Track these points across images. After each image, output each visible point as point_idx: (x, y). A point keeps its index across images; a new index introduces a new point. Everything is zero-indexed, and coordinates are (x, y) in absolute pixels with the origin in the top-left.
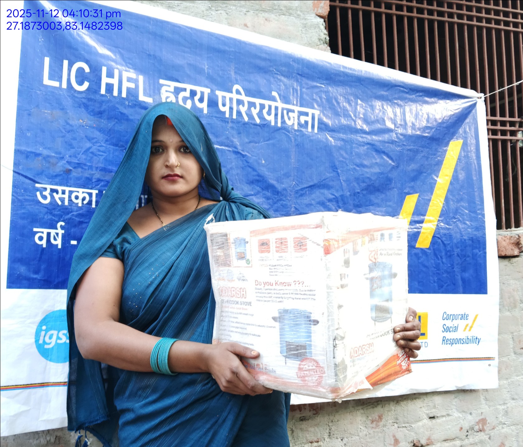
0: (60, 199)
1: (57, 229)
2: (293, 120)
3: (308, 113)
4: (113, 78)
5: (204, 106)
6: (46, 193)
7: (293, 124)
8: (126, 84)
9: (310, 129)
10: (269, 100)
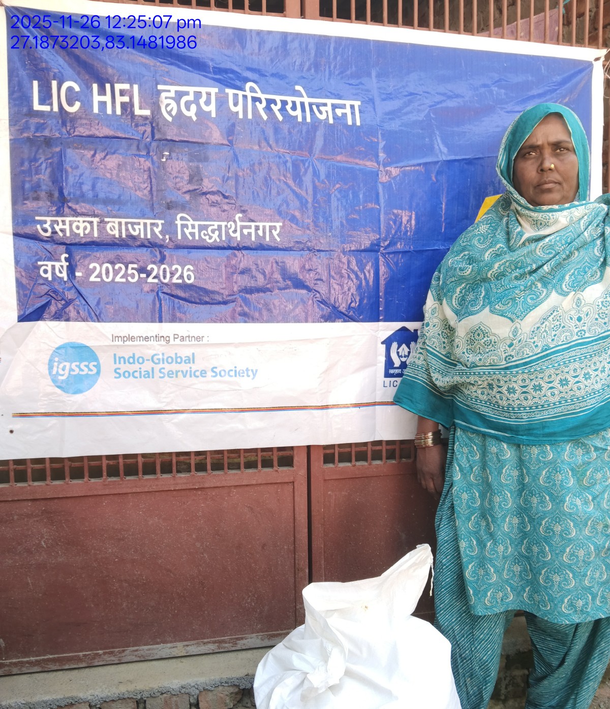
0: (62, 230)
1: (62, 262)
2: (326, 114)
3: (345, 105)
4: (105, 95)
5: (212, 109)
6: (46, 226)
7: (326, 118)
8: (120, 99)
9: (350, 122)
10: (292, 95)
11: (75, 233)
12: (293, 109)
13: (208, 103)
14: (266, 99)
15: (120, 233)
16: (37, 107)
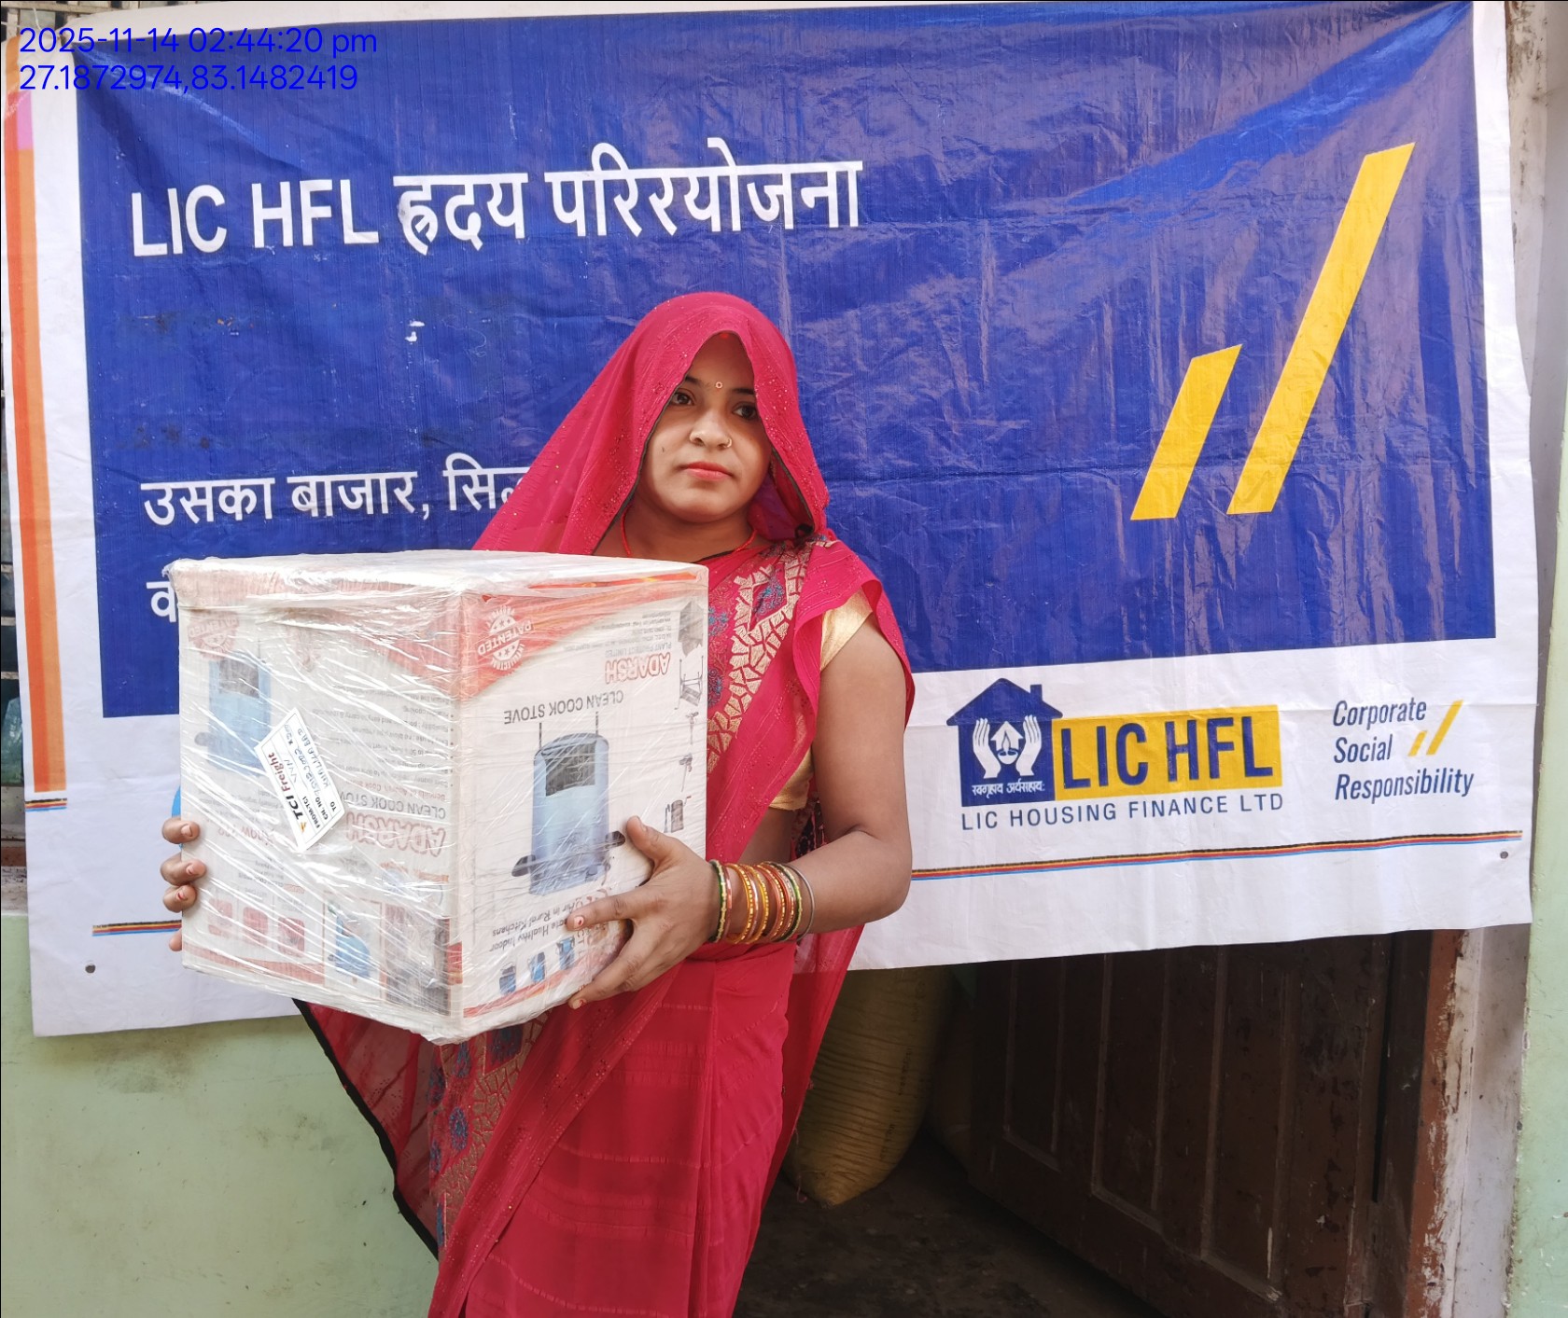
0: (195, 509)
2: (778, 205)
3: (825, 174)
4: (279, 205)
5: (516, 220)
6: (165, 502)
7: (778, 217)
8: (311, 212)
9: (834, 222)
10: (700, 164)
11: (225, 514)
12: (702, 202)
13: (506, 207)
14: (640, 182)
15: (322, 507)
16: (141, 249)
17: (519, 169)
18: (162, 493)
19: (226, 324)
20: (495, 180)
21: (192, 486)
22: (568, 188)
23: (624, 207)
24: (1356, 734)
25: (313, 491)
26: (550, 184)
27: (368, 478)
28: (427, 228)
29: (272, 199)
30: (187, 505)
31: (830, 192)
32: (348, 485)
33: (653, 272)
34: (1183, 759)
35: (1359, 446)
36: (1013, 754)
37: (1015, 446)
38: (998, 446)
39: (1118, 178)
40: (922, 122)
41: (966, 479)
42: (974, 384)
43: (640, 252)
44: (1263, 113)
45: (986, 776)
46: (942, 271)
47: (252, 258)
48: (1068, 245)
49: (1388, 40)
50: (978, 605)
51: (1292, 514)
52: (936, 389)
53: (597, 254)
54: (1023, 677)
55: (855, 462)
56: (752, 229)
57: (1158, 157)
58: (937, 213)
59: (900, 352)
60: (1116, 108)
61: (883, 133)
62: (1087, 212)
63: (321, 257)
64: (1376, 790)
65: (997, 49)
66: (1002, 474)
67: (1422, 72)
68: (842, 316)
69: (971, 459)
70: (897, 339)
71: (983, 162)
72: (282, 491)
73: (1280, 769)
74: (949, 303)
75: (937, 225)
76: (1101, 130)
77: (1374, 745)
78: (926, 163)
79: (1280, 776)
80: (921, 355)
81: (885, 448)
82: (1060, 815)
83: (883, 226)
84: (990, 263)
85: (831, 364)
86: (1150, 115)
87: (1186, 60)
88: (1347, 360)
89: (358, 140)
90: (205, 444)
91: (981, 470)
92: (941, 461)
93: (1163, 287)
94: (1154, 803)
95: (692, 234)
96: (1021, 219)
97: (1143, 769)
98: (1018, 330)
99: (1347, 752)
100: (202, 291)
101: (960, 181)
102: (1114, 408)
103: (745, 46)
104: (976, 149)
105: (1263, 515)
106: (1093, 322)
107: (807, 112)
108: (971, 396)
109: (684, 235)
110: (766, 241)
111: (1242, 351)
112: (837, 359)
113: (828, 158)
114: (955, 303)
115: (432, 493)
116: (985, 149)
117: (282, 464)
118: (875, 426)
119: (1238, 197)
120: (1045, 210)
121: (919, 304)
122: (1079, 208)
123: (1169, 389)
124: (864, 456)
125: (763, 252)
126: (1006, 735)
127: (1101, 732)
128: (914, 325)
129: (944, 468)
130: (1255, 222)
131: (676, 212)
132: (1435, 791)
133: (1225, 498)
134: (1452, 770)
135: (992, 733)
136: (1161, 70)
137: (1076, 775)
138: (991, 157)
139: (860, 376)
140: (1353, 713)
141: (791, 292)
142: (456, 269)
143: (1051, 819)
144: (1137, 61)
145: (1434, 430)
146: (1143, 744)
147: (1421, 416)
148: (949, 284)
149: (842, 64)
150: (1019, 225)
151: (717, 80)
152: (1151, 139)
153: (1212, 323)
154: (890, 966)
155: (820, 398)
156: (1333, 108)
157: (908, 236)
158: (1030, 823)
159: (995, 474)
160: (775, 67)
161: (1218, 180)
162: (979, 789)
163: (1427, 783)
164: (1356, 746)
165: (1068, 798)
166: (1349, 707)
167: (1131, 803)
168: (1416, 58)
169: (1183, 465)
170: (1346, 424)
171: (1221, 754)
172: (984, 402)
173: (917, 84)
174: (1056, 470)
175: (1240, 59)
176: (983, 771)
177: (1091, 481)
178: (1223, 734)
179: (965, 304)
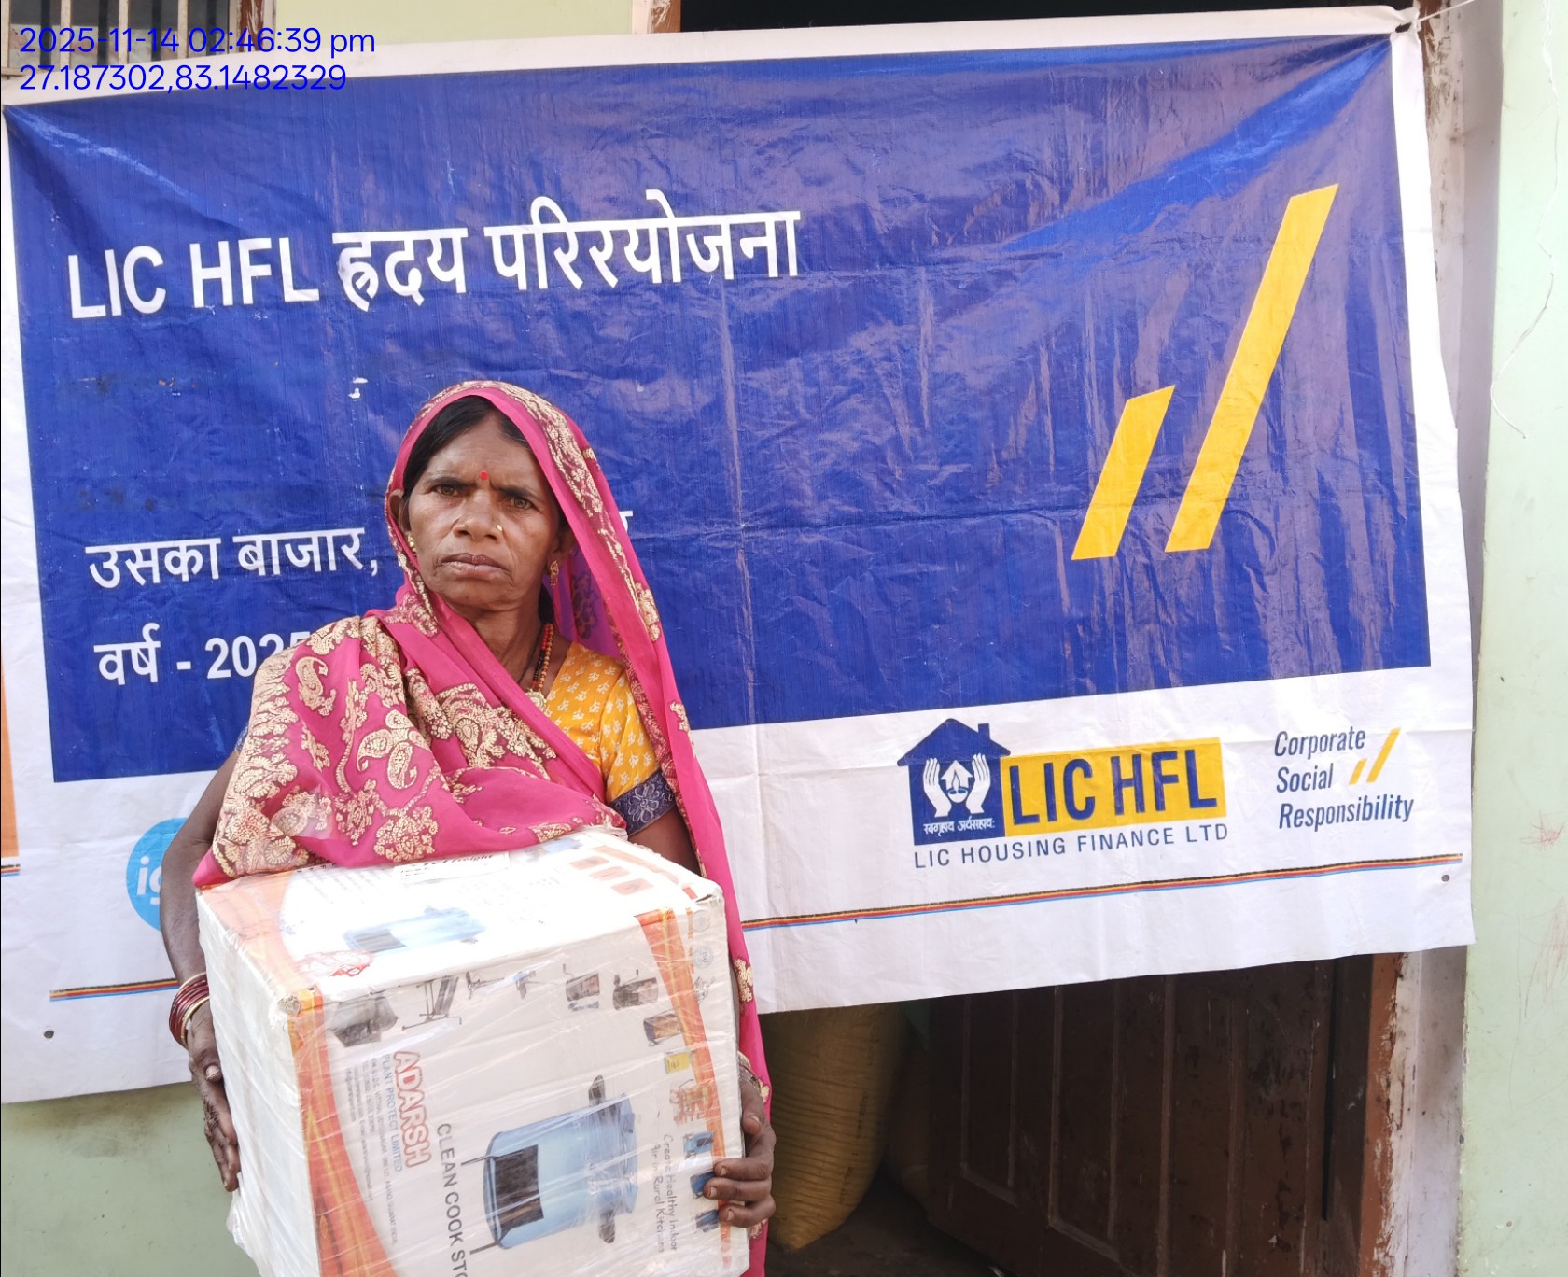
0: (141, 571)
1: (143, 641)
2: (717, 257)
3: (763, 224)
4: (218, 264)
5: (456, 275)
6: (108, 565)
7: (718, 268)
8: (250, 271)
9: (773, 271)
10: (638, 216)
11: (171, 575)
12: (643, 254)
13: (447, 262)
14: (582, 236)
15: (269, 566)
16: (79, 311)
17: (458, 224)
18: (107, 556)
19: (168, 384)
20: (435, 235)
21: (137, 548)
22: (507, 242)
23: (565, 260)
24: (1298, 764)
25: (259, 550)
26: (490, 239)
27: (314, 535)
28: (367, 284)
29: (211, 259)
30: (133, 568)
31: (769, 242)
32: (295, 543)
33: (595, 325)
34: (1129, 793)
35: (1292, 482)
36: (963, 792)
37: (957, 490)
38: (940, 490)
39: (1051, 224)
40: (858, 171)
41: (910, 523)
42: (916, 430)
43: (581, 304)
44: (1191, 158)
45: (937, 815)
46: (882, 319)
47: (192, 319)
48: (1004, 290)
49: (1309, 84)
50: (925, 647)
51: (1229, 551)
52: (879, 436)
53: (539, 308)
54: (971, 716)
55: (800, 509)
56: (693, 281)
57: (1090, 202)
58: (874, 260)
59: (842, 399)
60: (1047, 156)
61: (819, 183)
62: (1021, 258)
63: (262, 315)
64: (1319, 818)
65: (927, 98)
66: (946, 517)
67: (1344, 114)
68: (784, 365)
69: (915, 503)
70: (839, 387)
71: (919, 210)
72: (229, 549)
73: (1224, 801)
74: (889, 350)
75: (874, 273)
76: (1033, 177)
77: (1315, 774)
78: (864, 212)
79: (1224, 806)
80: (861, 402)
81: (830, 494)
82: (1010, 852)
83: (821, 274)
84: (928, 310)
85: (775, 413)
86: (1080, 161)
87: (1114, 105)
88: (1278, 398)
89: (296, 198)
90: (150, 506)
91: (925, 514)
92: (885, 507)
93: (1098, 331)
94: (1102, 836)
95: (633, 286)
96: (957, 265)
97: (1090, 803)
98: (957, 375)
99: (1288, 779)
100: (142, 353)
101: (897, 229)
102: (1052, 450)
103: (681, 99)
104: (911, 198)
105: (1200, 551)
106: (1030, 366)
107: (744, 163)
108: (913, 441)
109: (625, 288)
110: (707, 292)
111: (1176, 392)
112: (780, 407)
113: (765, 208)
114: (895, 350)
115: (381, 549)
116: (920, 198)
117: (225, 525)
118: (819, 473)
119: (1167, 240)
120: (980, 256)
121: (859, 352)
122: (1013, 254)
123: (1106, 430)
124: (809, 503)
125: (704, 303)
126: (955, 773)
127: (1049, 768)
128: (855, 372)
129: (889, 513)
130: (1185, 265)
131: (616, 264)
132: (1376, 817)
133: (1163, 535)
134: (1392, 797)
135: (941, 773)
136: (1090, 116)
137: (1025, 812)
138: (925, 206)
139: (803, 424)
140: (1294, 743)
141: (733, 342)
142: (398, 325)
143: (1002, 855)
144: (1067, 106)
145: (1365, 464)
146: (1088, 779)
147: (1351, 451)
148: (888, 331)
149: (778, 114)
150: (956, 272)
151: (655, 132)
152: (1083, 183)
153: (1146, 367)
154: (848, 1004)
155: (765, 447)
156: (1258, 151)
157: (847, 284)
158: (982, 860)
159: (938, 517)
160: (711, 118)
161: (1148, 223)
162: (930, 828)
163: (1368, 810)
164: (1298, 775)
165: (1017, 834)
166: (1290, 738)
167: (1079, 838)
168: (1335, 102)
169: (1121, 505)
170: (1278, 461)
171: (1167, 788)
172: (926, 447)
173: (852, 134)
174: (997, 513)
175: (1167, 104)
176: (933, 810)
177: (1032, 523)
178: (1168, 767)
179: (905, 351)
